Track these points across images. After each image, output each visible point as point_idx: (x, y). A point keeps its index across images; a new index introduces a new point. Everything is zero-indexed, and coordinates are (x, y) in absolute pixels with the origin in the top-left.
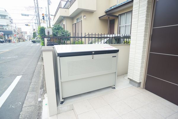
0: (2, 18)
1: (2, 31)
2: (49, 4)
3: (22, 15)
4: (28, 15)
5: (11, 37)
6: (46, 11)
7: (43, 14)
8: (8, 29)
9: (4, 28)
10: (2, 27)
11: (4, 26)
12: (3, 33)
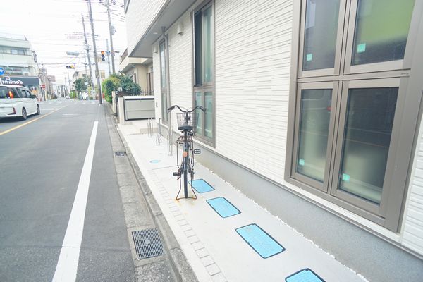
0: (18, 54)
1: (20, 79)
2: (112, 34)
3: (68, 54)
4: (77, 54)
5: (35, 89)
6: (108, 47)
7: (102, 52)
8: (30, 75)
9: (24, 72)
10: (19, 70)
11: (22, 69)
12: (21, 83)
